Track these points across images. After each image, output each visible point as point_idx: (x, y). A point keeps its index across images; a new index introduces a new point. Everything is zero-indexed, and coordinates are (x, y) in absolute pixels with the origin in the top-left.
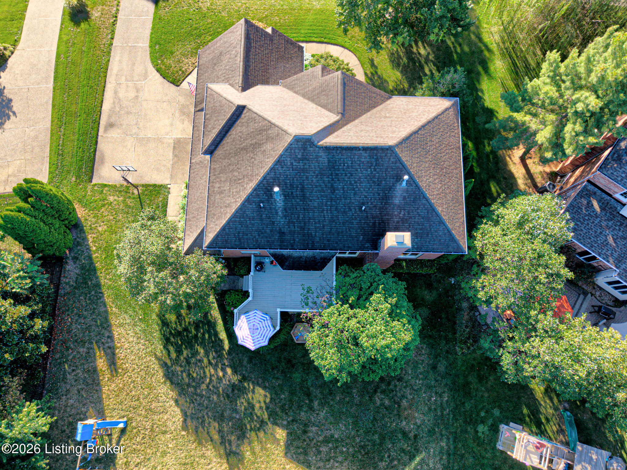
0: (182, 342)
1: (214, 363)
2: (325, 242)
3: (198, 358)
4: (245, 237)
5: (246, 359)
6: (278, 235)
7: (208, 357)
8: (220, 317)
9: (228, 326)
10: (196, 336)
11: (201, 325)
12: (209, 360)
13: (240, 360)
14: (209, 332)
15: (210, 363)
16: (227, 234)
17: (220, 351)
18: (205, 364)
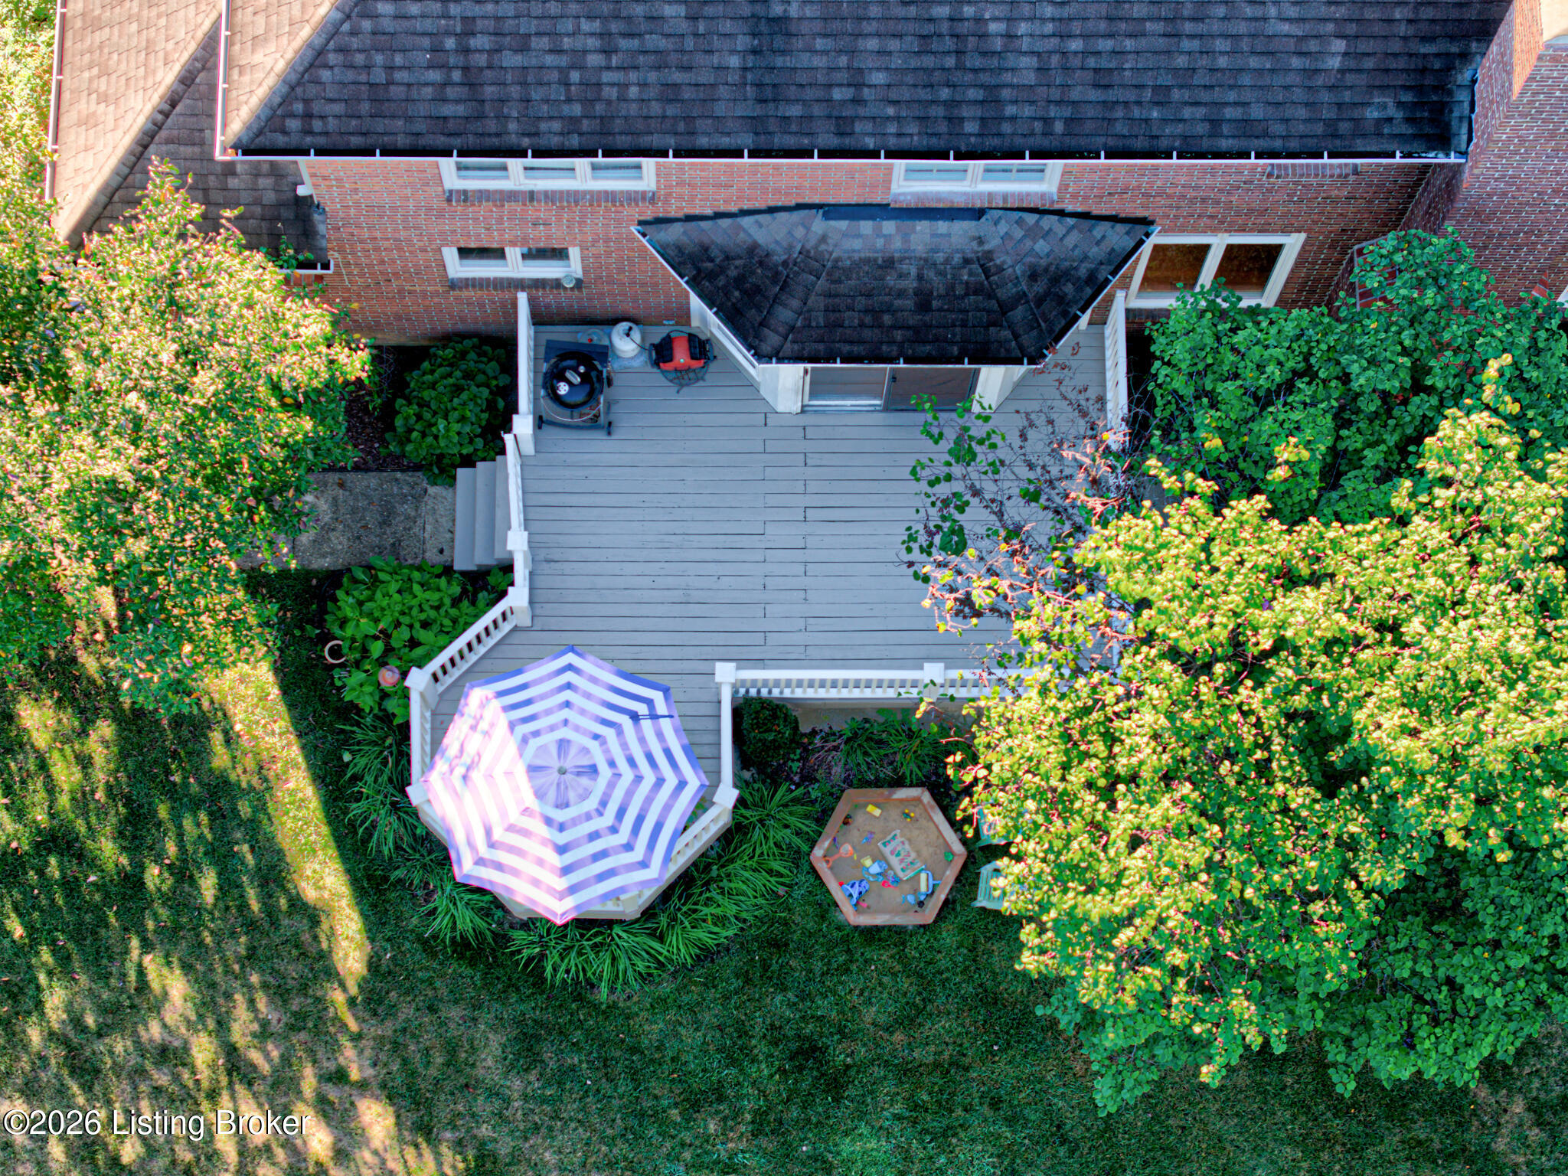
0: (30, 928)
1: (265, 1068)
2: (1075, 95)
3: (154, 1031)
4: (511, 59)
5: (496, 1041)
6: (743, 42)
7: (222, 1026)
8: (295, 752)
9: (356, 809)
10: (133, 882)
11: (163, 811)
12: (231, 1051)
13: (452, 1049)
14: (222, 856)
15: (235, 1066)
16: (385, 42)
17: (304, 989)
18: (204, 1074)
